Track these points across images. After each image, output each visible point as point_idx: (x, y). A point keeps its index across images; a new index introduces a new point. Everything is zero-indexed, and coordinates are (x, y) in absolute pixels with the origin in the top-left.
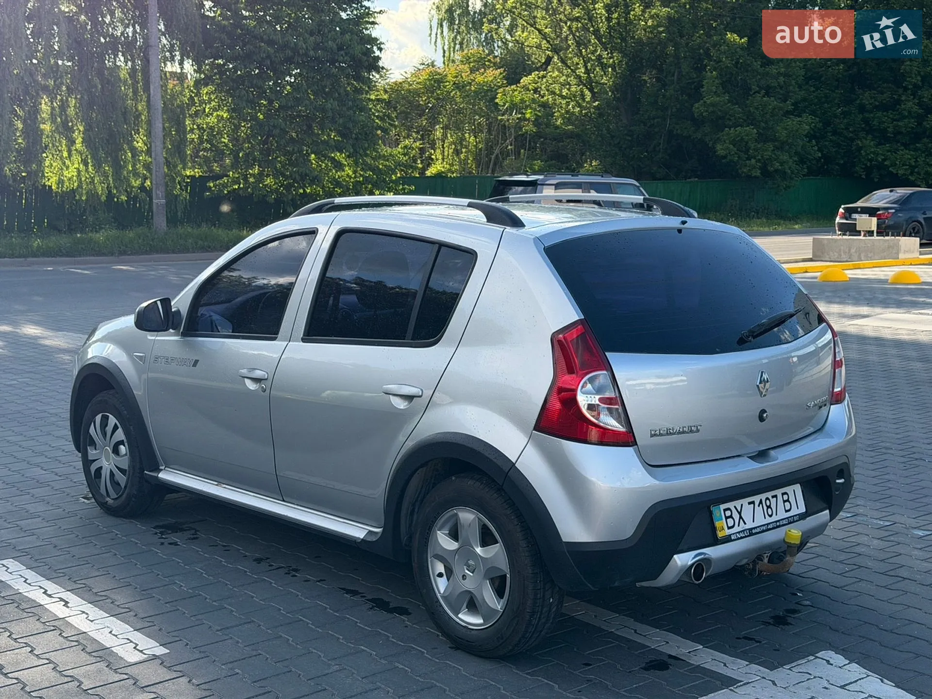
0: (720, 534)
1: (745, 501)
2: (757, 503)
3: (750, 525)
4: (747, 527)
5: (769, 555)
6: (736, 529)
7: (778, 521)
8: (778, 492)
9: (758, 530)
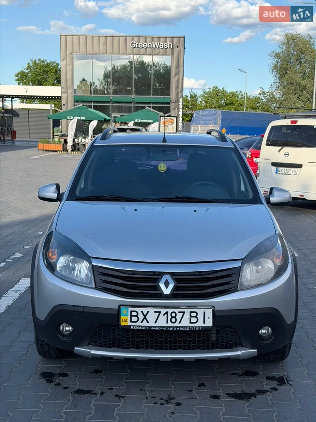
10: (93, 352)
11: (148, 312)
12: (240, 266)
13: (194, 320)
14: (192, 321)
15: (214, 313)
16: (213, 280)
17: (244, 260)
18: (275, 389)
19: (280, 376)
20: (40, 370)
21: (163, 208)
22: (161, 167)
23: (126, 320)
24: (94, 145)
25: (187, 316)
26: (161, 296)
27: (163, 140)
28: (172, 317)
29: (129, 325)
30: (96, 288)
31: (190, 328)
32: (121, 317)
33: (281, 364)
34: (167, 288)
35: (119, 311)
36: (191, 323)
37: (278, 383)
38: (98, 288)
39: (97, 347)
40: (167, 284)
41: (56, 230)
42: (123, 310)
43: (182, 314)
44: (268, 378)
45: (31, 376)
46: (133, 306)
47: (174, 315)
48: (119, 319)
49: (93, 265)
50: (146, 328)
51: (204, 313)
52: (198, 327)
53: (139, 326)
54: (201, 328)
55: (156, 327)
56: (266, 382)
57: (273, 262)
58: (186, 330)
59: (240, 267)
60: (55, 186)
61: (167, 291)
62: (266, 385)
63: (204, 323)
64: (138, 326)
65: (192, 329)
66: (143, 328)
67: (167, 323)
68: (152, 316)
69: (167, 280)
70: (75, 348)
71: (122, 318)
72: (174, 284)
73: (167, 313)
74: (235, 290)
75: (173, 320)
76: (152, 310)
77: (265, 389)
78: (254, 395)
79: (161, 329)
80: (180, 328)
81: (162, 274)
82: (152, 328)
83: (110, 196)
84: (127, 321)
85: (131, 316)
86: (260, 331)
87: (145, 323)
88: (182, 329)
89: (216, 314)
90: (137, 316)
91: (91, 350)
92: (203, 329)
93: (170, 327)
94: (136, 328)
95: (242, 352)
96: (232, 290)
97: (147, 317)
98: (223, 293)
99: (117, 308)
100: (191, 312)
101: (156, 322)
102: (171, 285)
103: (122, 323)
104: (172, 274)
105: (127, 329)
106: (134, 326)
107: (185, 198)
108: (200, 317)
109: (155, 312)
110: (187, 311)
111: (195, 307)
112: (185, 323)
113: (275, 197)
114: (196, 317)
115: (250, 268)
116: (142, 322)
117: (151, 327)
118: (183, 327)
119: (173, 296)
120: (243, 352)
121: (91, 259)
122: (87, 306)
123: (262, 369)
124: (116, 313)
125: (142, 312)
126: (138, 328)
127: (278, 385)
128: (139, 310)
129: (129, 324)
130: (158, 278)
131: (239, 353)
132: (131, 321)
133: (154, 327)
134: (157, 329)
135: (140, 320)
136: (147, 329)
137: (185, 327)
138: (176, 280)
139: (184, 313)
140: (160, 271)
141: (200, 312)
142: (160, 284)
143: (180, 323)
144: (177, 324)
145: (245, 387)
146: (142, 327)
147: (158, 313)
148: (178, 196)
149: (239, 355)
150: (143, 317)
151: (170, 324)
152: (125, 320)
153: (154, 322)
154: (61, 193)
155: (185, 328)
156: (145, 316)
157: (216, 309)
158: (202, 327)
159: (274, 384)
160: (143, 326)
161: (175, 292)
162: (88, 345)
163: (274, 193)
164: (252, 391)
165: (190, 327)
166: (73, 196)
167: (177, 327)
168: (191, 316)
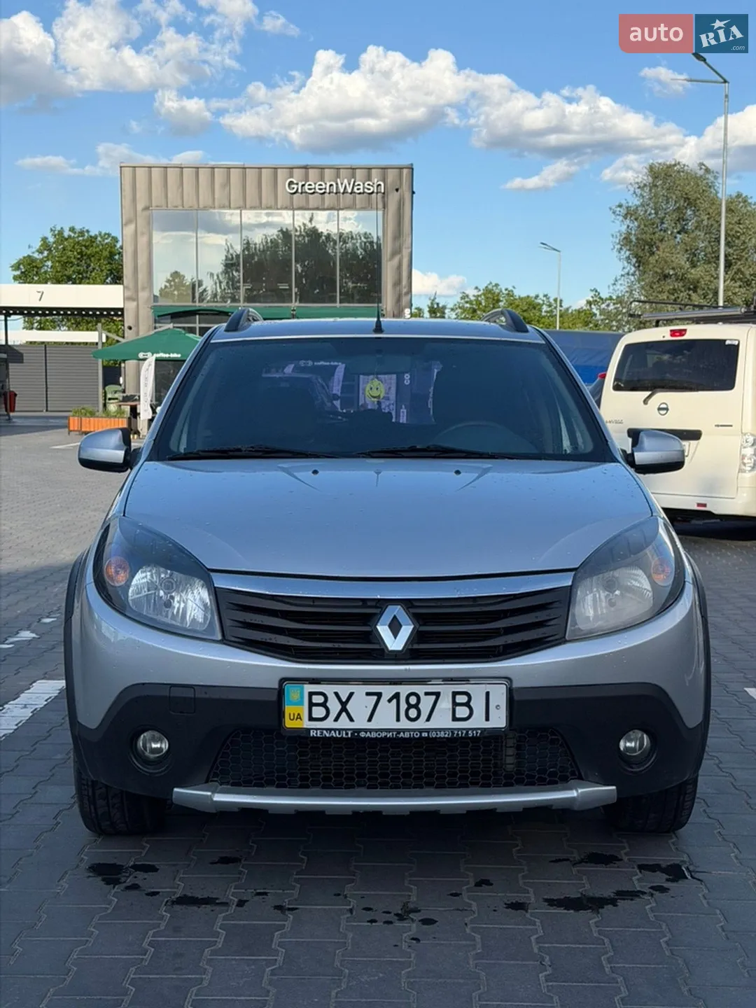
10: (219, 798)
11: (351, 694)
12: (570, 584)
13: (462, 712)
14: (457, 716)
15: (510, 692)
16: (506, 617)
17: (579, 570)
18: (662, 889)
19: (672, 863)
20: (87, 860)
21: (378, 473)
22: (371, 389)
23: (299, 714)
24: (212, 341)
25: (445, 704)
26: (382, 655)
27: (374, 327)
28: (410, 706)
29: (305, 726)
30: (225, 641)
31: (453, 733)
32: (286, 707)
33: (672, 838)
34: (395, 638)
35: (280, 692)
36: (455, 719)
37: (668, 877)
38: (231, 641)
39: (229, 786)
40: (395, 627)
41: (124, 515)
42: (292, 692)
43: (434, 697)
44: (642, 867)
45: (66, 873)
46: (313, 679)
47: (413, 700)
48: (280, 714)
49: (215, 588)
50: (347, 734)
51: (488, 694)
52: (473, 729)
53: (330, 730)
54: (479, 732)
55: (370, 731)
56: (640, 875)
57: (649, 577)
58: (444, 738)
59: (571, 586)
60: (120, 433)
61: (395, 643)
62: (638, 881)
63: (487, 719)
64: (327, 730)
65: (458, 734)
66: (339, 734)
67: (398, 720)
68: (360, 704)
69: (395, 617)
70: (176, 790)
71: (289, 710)
72: (412, 627)
73: (397, 696)
74: (560, 640)
75: (413, 713)
76: (360, 690)
77: (638, 889)
78: (613, 902)
79: (383, 734)
80: (428, 732)
81: (382, 604)
82: (363, 735)
83: (252, 447)
84: (300, 718)
85: (311, 705)
86: (622, 745)
87: (344, 723)
88: (433, 735)
89: (516, 697)
90: (324, 705)
91: (214, 792)
92: (486, 734)
93: (404, 731)
94: (322, 733)
95: (580, 791)
96: (552, 641)
97: (348, 707)
98: (530, 648)
99: (276, 686)
100: (455, 694)
101: (370, 720)
102: (406, 631)
103: (289, 724)
104: (408, 604)
105: (302, 737)
106: (317, 729)
107: (432, 451)
108: (478, 704)
109: (368, 694)
110: (446, 690)
111: (465, 680)
112: (442, 721)
113: (646, 451)
114: (467, 704)
115: (595, 596)
116: (336, 720)
117: (359, 731)
118: (436, 730)
119: (411, 654)
120: (582, 793)
121: (212, 574)
122: (202, 684)
123: (628, 850)
124: (274, 698)
125: (336, 694)
126: (327, 735)
127: (668, 880)
128: (329, 689)
129: (306, 724)
130: (375, 614)
131: (573, 794)
132: (311, 719)
133: (366, 731)
134: (374, 735)
135: (333, 715)
136: (349, 736)
137: (440, 730)
138: (418, 618)
139: (438, 695)
140: (379, 597)
141: (477, 692)
142: (378, 627)
143: (428, 720)
144: (421, 724)
145: (587, 886)
146: (337, 732)
147: (375, 698)
148: (415, 447)
149: (574, 798)
150: (339, 707)
151: (404, 724)
152: (297, 716)
153: (367, 719)
154: (134, 450)
155: (442, 733)
156: (344, 705)
157: (515, 685)
158: (483, 730)
159: (660, 879)
160: (340, 730)
161: (416, 646)
162: (207, 782)
163: (642, 442)
164: (608, 893)
165: (452, 730)
166: (162, 451)
167: (421, 731)
168: (455, 704)
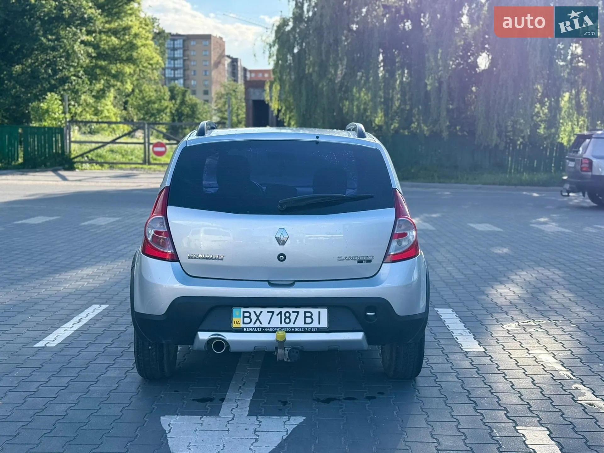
0: (234, 326)
1: (265, 310)
2: (276, 313)
3: (265, 325)
4: (262, 326)
5: (289, 349)
6: (252, 325)
7: (294, 328)
8: (302, 311)
9: (271, 330)
